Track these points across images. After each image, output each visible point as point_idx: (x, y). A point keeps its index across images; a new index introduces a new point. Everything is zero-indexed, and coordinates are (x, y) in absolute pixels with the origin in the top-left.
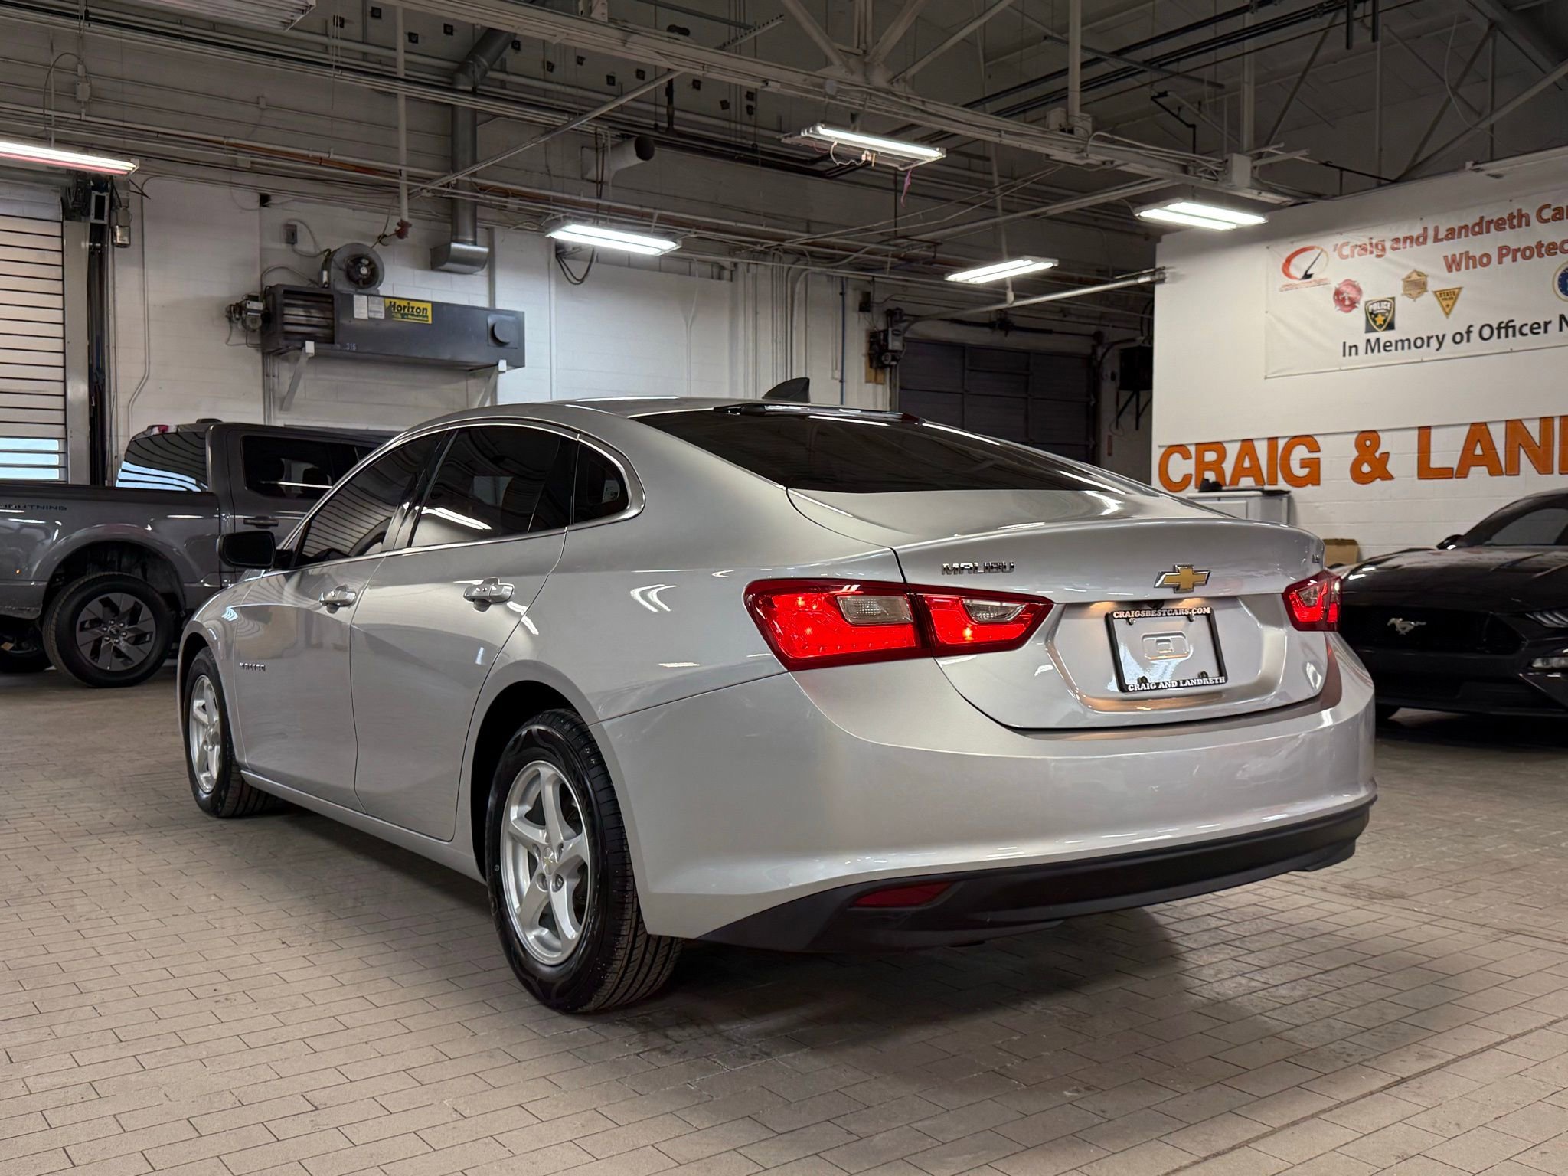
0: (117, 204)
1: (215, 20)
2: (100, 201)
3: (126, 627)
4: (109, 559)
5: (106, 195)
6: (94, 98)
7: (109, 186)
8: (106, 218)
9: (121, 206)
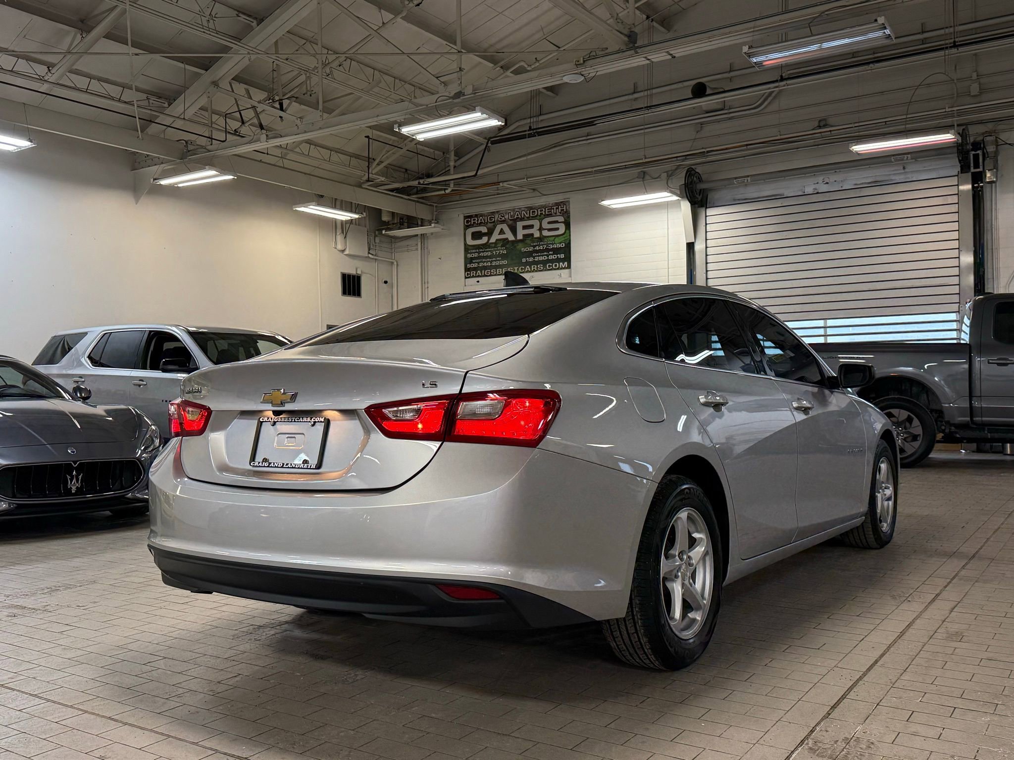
0: (987, 156)
1: (852, 51)
2: (976, 157)
3: (904, 430)
4: (903, 388)
5: (979, 152)
6: (982, 91)
7: (982, 146)
8: (981, 167)
9: (988, 157)
